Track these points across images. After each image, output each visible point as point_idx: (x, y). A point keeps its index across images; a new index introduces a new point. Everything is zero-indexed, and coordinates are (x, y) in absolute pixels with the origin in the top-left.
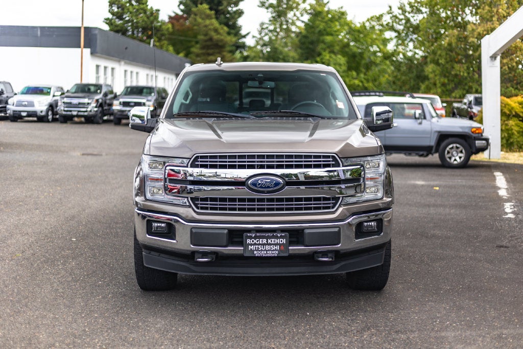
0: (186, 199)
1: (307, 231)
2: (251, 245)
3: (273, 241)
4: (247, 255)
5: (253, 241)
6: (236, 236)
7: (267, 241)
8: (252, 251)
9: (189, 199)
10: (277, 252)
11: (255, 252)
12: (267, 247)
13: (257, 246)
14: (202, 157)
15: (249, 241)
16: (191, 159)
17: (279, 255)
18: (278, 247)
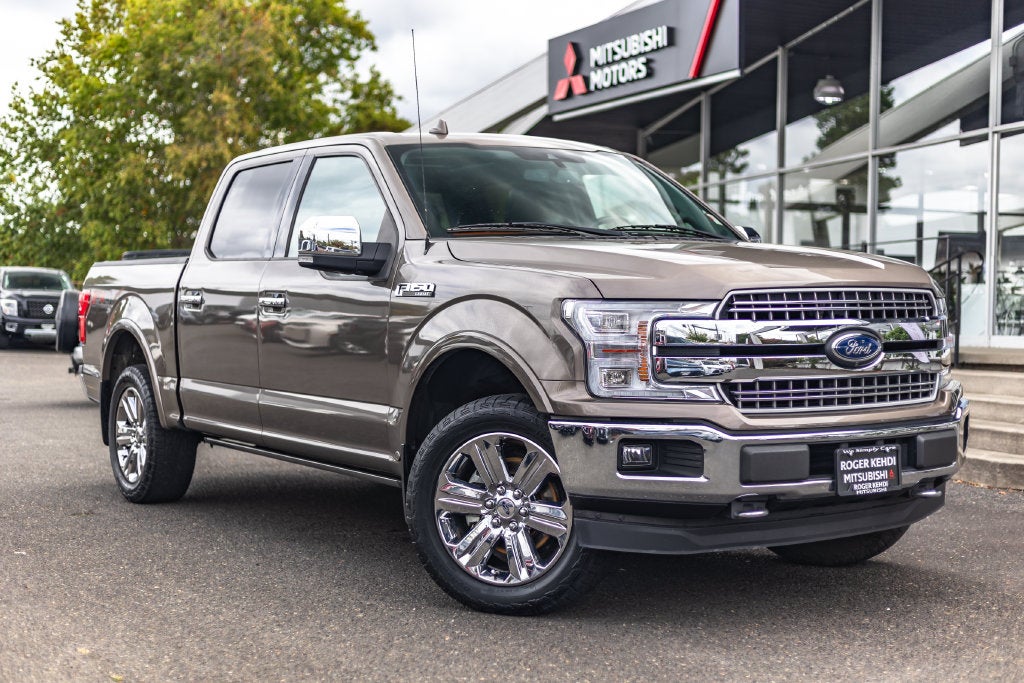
0: (712, 388)
1: (921, 439)
2: (847, 472)
3: (876, 462)
4: (842, 493)
5: (849, 465)
6: (823, 458)
7: (869, 464)
8: (849, 485)
9: (719, 386)
10: (886, 484)
11: (856, 487)
12: (871, 475)
13: (855, 475)
14: (740, 297)
15: (843, 465)
16: (721, 300)
17: (890, 490)
18: (884, 474)
